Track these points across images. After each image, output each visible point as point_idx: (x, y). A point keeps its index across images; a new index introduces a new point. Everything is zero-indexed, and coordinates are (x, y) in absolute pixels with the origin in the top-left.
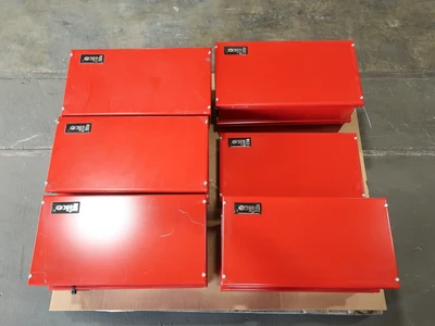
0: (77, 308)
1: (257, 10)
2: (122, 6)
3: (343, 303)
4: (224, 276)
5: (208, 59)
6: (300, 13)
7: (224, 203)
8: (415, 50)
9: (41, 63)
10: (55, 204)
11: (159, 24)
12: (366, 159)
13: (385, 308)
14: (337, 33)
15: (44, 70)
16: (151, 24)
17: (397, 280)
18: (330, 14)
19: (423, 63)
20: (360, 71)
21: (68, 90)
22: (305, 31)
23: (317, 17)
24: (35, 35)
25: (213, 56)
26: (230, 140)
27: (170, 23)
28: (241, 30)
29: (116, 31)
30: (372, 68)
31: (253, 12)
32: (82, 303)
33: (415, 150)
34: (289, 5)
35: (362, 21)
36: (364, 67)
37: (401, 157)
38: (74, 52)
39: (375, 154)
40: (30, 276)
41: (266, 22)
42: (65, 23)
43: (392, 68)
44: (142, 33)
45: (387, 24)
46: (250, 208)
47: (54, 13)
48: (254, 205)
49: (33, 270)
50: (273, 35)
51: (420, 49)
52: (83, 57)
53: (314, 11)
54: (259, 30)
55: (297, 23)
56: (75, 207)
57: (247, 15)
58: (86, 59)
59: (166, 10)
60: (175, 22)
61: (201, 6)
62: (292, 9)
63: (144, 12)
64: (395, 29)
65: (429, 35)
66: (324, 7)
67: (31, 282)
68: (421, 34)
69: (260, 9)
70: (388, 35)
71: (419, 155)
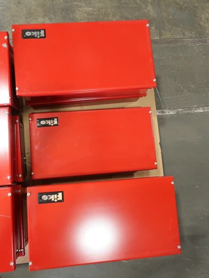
7: (28, 195)
8: (203, 17)
12: (160, 119)
30: (167, 35)
33: (199, 107)
36: (161, 35)
37: (188, 114)
39: (168, 113)
43: (184, 34)
48: (57, 193)
51: (207, 16)
70: (181, 3)
71: (202, 111)
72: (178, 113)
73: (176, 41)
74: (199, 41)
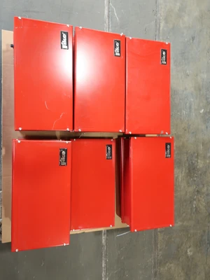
0: (4, 47)
1: (200, 164)
2: (205, 76)
3: (6, 216)
4: (19, 142)
5: (162, 132)
6: (198, 191)
7: (67, 142)
8: (172, 265)
9: (166, 22)
10: (67, 34)
11: (192, 100)
12: (101, 232)
13: (3, 242)
14: (184, 215)
15: (162, 25)
16: (192, 94)
17: (17, 250)
18: (197, 211)
19: (163, 270)
20: (159, 229)
21: (143, 42)
22: (186, 194)
23: (195, 202)
24: (186, 18)
25: (165, 136)
26: (111, 146)
27: (193, 107)
28: (187, 153)
29: (188, 72)
30: (160, 237)
31: (199, 161)
32: (7, 51)
33: (106, 263)
34: (203, 185)
35: (192, 231)
36: (161, 232)
37: (102, 254)
38: (169, 45)
39: (104, 238)
40: (20, 18)
41: (192, 170)
42: (193, 38)
43: (160, 250)
44: (186, 89)
45: (190, 247)
46: (63, 158)
47: (201, 31)
48: (66, 161)
49: (23, 19)
50: (183, 174)
51: (173, 268)
52: (166, 51)
53: (199, 200)
54: (187, 165)
55: (191, 189)
56: (65, 47)
57: (197, 157)
58: (164, 53)
59: (201, 104)
60: (193, 111)
61: (204, 127)
62: (201, 186)
63: (200, 90)
64: (186, 252)
65: (182, 274)
66: (202, 207)
67: (16, 19)
68: (183, 269)
69: (201, 166)
70: (182, 248)
71: (103, 266)
72: (103, 246)
73: (156, 244)
74: (155, 263)
